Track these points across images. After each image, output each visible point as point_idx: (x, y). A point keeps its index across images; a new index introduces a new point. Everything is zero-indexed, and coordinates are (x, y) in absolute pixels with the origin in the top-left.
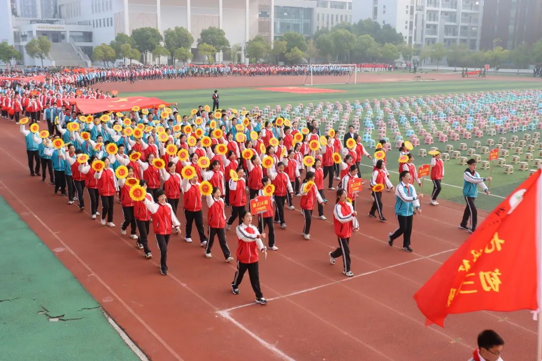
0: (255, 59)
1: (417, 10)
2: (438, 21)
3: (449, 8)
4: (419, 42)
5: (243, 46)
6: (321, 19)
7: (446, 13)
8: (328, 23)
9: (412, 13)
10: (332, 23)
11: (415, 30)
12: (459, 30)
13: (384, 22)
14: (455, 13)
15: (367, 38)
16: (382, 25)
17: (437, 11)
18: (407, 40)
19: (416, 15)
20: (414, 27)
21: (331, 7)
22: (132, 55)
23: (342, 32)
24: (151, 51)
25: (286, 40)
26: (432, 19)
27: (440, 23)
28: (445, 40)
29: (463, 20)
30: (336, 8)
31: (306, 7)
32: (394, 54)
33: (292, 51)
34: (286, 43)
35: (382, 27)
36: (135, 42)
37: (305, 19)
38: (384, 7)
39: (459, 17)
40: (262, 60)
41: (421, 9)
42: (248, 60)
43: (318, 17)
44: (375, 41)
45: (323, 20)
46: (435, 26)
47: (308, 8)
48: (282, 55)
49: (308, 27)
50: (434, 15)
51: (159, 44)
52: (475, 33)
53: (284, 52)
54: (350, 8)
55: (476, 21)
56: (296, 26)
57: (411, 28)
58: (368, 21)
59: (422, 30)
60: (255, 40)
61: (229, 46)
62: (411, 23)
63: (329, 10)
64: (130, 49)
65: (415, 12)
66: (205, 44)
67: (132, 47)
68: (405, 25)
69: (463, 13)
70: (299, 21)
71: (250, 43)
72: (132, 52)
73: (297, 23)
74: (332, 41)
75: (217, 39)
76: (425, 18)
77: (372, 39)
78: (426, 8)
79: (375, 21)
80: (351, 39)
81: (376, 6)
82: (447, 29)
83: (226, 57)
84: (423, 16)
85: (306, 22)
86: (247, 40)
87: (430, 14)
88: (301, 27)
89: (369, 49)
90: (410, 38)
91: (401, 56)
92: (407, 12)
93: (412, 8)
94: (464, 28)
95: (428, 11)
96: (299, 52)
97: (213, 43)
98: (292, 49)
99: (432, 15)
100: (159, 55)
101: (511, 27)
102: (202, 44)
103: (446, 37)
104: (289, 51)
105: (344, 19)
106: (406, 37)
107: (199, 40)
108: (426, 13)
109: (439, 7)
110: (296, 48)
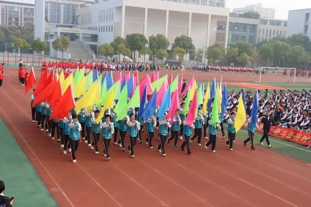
0: (213, 59)
5: (205, 50)
6: (261, 33)
8: (267, 36)
10: (270, 36)
15: (299, 48)
21: (270, 24)
22: (126, 53)
23: (279, 43)
24: (138, 51)
25: (237, 48)
30: (273, 25)
31: (251, 24)
33: (241, 56)
34: (237, 49)
36: (128, 44)
37: (250, 32)
40: (217, 61)
42: (207, 60)
43: (260, 31)
44: (305, 50)
45: (263, 34)
48: (234, 57)
49: (252, 39)
51: (145, 46)
53: (236, 56)
54: (285, 25)
56: (243, 38)
58: (300, 36)
60: (213, 46)
61: (195, 50)
63: (268, 27)
64: (124, 48)
66: (178, 47)
67: (126, 47)
71: (210, 48)
72: (126, 51)
73: (244, 35)
74: (271, 49)
75: (186, 44)
77: (303, 49)
79: (305, 35)
80: (286, 48)
81: (307, 24)
83: (192, 58)
85: (251, 35)
86: (208, 46)
88: (247, 38)
89: (300, 57)
96: (246, 56)
97: (184, 46)
98: (241, 54)
100: (145, 53)
102: (176, 47)
104: (239, 55)
105: (279, 33)
107: (173, 44)
110: (244, 53)
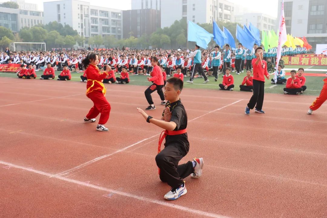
1: (85, 17)
2: (98, 24)
3: (104, 16)
4: (88, 36)
6: (24, 22)
7: (103, 20)
8: (29, 25)
9: (82, 18)
10: (32, 25)
11: (85, 29)
12: (111, 30)
13: (65, 23)
14: (107, 19)
15: (55, 32)
16: (64, 25)
17: (97, 18)
18: (80, 35)
19: (85, 20)
20: (84, 27)
21: (31, 15)
23: (38, 28)
26: (95, 23)
27: (100, 25)
28: (103, 35)
29: (113, 24)
30: (33, 15)
31: (12, 13)
32: (72, 42)
33: (2, 39)
35: (64, 26)
37: (11, 20)
38: (65, 14)
39: (110, 22)
41: (87, 16)
43: (22, 21)
44: (60, 34)
45: (26, 23)
46: (97, 27)
47: (13, 14)
49: (15, 26)
50: (96, 20)
52: (119, 32)
54: (43, 16)
55: (120, 24)
56: (6, 25)
57: (82, 27)
58: (55, 23)
59: (89, 29)
62: (82, 24)
63: (29, 16)
65: (84, 18)
68: (78, 25)
69: (112, 20)
70: (8, 22)
73: (7, 23)
74: (31, 34)
76: (90, 22)
77: (58, 33)
78: (90, 16)
79: (59, 23)
80: (44, 32)
81: (59, 13)
82: (104, 29)
84: (89, 20)
85: (13, 23)
87: (93, 20)
88: (10, 26)
89: (56, 39)
90: (82, 33)
91: (77, 43)
92: (79, 18)
93: (82, 15)
94: (114, 28)
95: (91, 18)
96: (8, 39)
98: (3, 38)
99: (94, 20)
101: (139, 27)
103: (104, 33)
105: (40, 22)
106: (79, 33)
108: (90, 19)
109: (98, 16)
110: (5, 37)
